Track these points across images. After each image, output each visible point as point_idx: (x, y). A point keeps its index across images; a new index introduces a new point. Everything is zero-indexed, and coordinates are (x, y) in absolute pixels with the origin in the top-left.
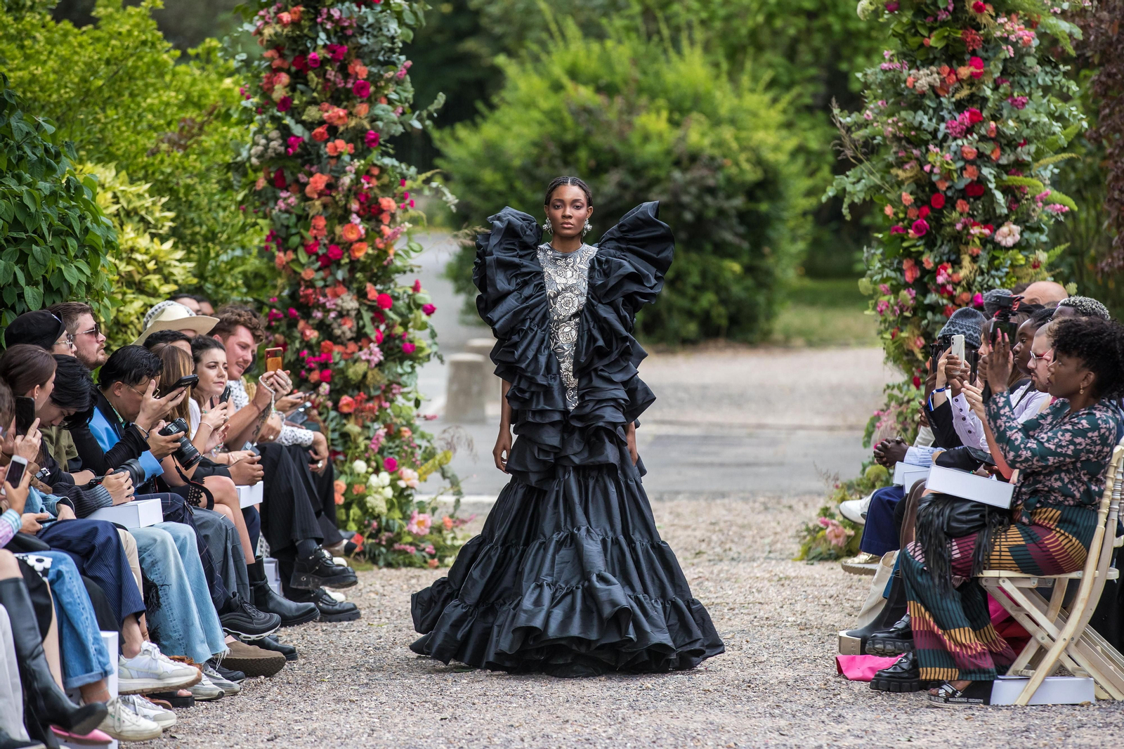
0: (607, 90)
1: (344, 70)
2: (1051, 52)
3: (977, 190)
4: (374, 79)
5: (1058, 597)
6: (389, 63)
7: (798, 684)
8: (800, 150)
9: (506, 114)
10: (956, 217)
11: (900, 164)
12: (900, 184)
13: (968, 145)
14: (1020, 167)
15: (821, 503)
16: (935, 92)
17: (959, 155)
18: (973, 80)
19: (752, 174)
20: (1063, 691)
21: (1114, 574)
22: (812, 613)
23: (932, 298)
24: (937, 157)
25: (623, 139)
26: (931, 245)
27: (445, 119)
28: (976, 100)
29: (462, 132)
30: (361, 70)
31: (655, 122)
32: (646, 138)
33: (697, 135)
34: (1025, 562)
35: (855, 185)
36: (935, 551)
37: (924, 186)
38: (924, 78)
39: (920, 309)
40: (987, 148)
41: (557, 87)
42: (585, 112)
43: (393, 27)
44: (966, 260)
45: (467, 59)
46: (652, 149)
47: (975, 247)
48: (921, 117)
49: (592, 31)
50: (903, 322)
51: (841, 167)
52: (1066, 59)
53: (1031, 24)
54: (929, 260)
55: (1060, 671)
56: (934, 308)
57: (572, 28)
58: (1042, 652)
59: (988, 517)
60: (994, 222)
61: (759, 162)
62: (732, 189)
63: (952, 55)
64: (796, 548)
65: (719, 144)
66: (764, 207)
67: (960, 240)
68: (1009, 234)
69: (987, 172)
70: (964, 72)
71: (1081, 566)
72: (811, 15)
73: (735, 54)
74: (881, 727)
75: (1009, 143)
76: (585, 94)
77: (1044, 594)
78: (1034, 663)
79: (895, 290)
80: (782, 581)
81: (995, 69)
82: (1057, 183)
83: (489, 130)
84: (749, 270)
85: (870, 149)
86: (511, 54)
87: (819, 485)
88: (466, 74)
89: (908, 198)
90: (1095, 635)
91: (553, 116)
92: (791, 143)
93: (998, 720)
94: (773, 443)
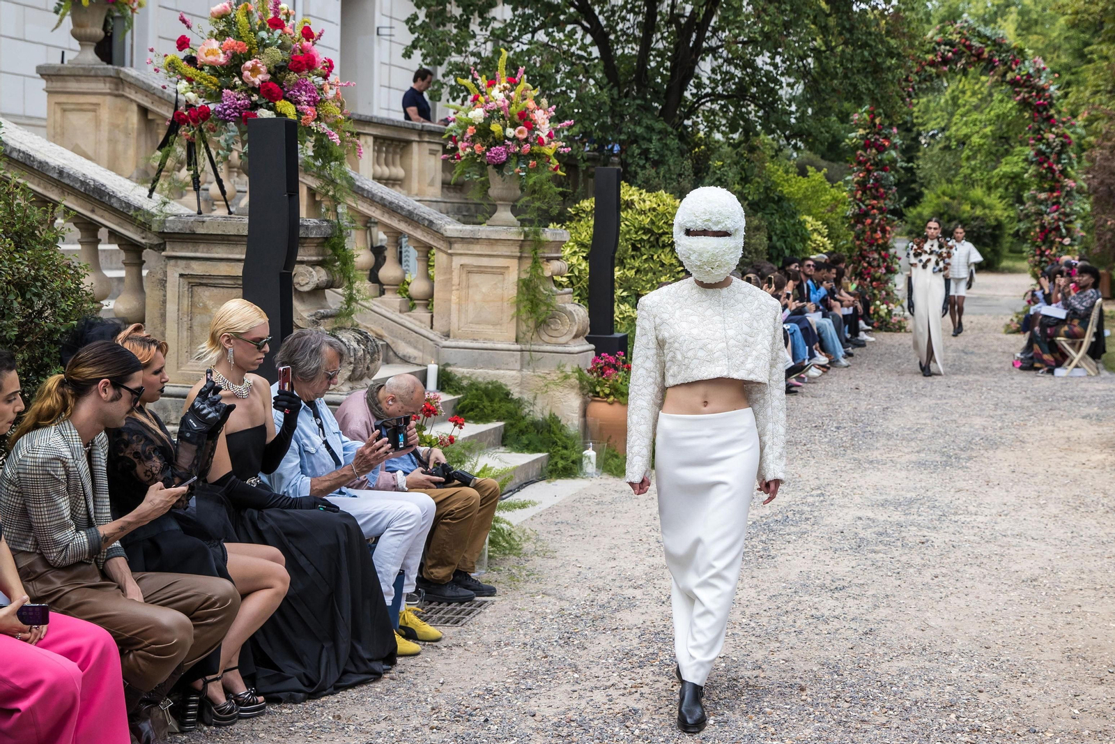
0: (953, 198)
1: (877, 190)
2: (1080, 191)
3: (1058, 229)
4: (886, 193)
5: (1077, 345)
6: (890, 189)
7: (1002, 369)
8: (1008, 216)
9: (922, 204)
10: (1052, 236)
11: (1036, 220)
12: (1035, 227)
13: (1055, 215)
14: (1071, 222)
15: (1010, 317)
16: (1046, 200)
17: (1053, 218)
18: (1058, 197)
19: (994, 223)
20: (1078, 372)
21: (1094, 339)
22: (1006, 348)
23: (1044, 259)
24: (1047, 219)
25: (957, 211)
26: (1044, 243)
27: (907, 205)
28: (1057, 203)
29: (911, 209)
30: (882, 190)
31: (967, 208)
32: (964, 212)
33: (978, 212)
34: (1068, 335)
35: (1023, 226)
36: (1043, 330)
37: (1042, 226)
38: (1043, 196)
39: (1040, 262)
40: (1061, 217)
41: (939, 197)
42: (946, 204)
43: (892, 178)
44: (1054, 249)
45: (913, 189)
46: (966, 215)
47: (1057, 245)
48: (1043, 208)
49: (949, 181)
50: (1036, 266)
51: (1020, 221)
52: (1084, 192)
53: (1075, 182)
54: (1043, 248)
55: (1077, 367)
56: (1045, 262)
57: (943, 181)
58: (1072, 361)
59: (1059, 322)
60: (1063, 238)
61: (996, 219)
62: (989, 226)
63: (1052, 190)
64: (1003, 330)
65: (985, 214)
66: (997, 232)
67: (1053, 243)
68: (1067, 241)
69: (1061, 223)
70: (1055, 194)
71: (1083, 336)
72: (1013, 178)
73: (989, 189)
74: (1025, 382)
75: (1067, 215)
76: (946, 199)
77: (1072, 345)
78: (1069, 364)
79: (1034, 256)
80: (998, 339)
81: (1064, 194)
82: (1082, 228)
83: (919, 209)
84: (993, 250)
85: (1027, 216)
86: (926, 188)
87: (1010, 312)
88: (913, 194)
89: (1038, 230)
90: (1087, 357)
91: (938, 205)
92: (1006, 214)
93: (1059, 381)
94: (998, 300)
